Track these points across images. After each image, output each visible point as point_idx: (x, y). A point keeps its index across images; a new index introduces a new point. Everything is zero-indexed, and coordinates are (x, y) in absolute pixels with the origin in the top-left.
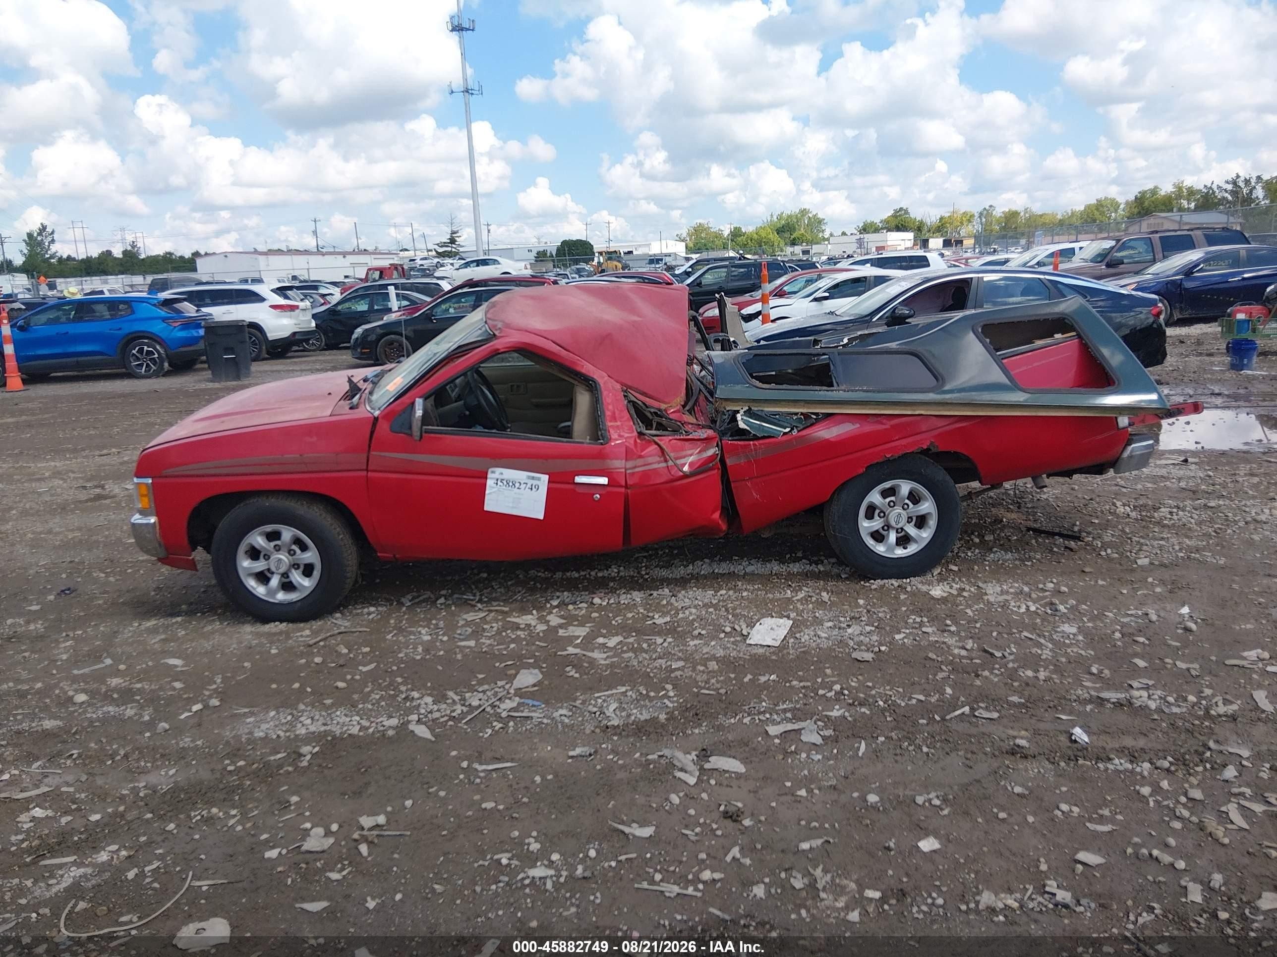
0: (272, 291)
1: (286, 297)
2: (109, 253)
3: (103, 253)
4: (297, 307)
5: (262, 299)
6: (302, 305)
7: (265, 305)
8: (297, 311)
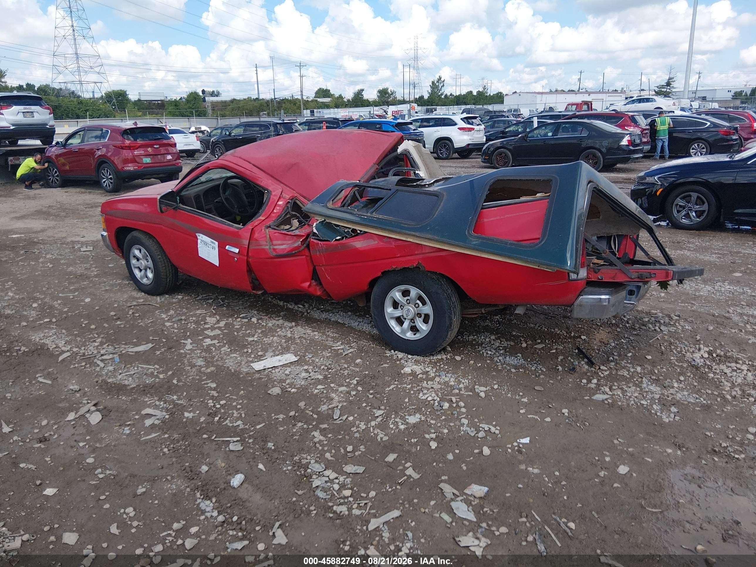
0: (461, 119)
1: (469, 123)
2: (471, 92)
3: (468, 92)
4: (473, 129)
5: (456, 124)
6: (477, 128)
7: (456, 127)
8: (473, 132)
